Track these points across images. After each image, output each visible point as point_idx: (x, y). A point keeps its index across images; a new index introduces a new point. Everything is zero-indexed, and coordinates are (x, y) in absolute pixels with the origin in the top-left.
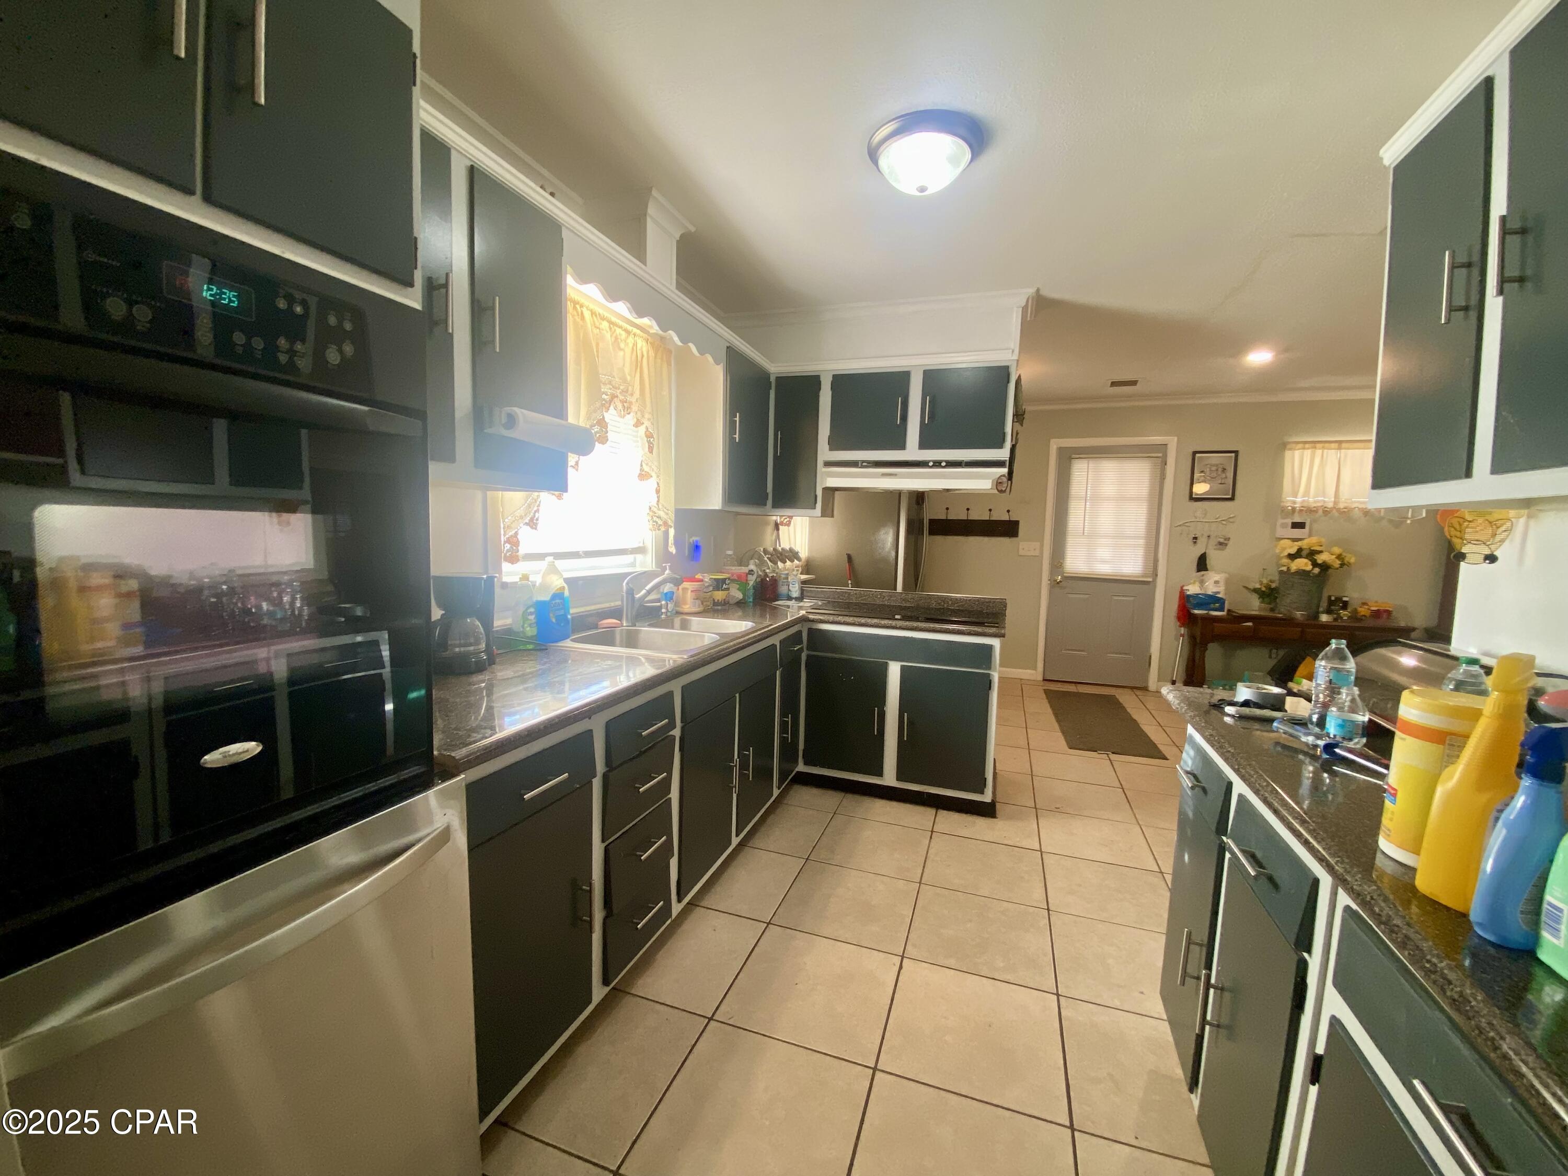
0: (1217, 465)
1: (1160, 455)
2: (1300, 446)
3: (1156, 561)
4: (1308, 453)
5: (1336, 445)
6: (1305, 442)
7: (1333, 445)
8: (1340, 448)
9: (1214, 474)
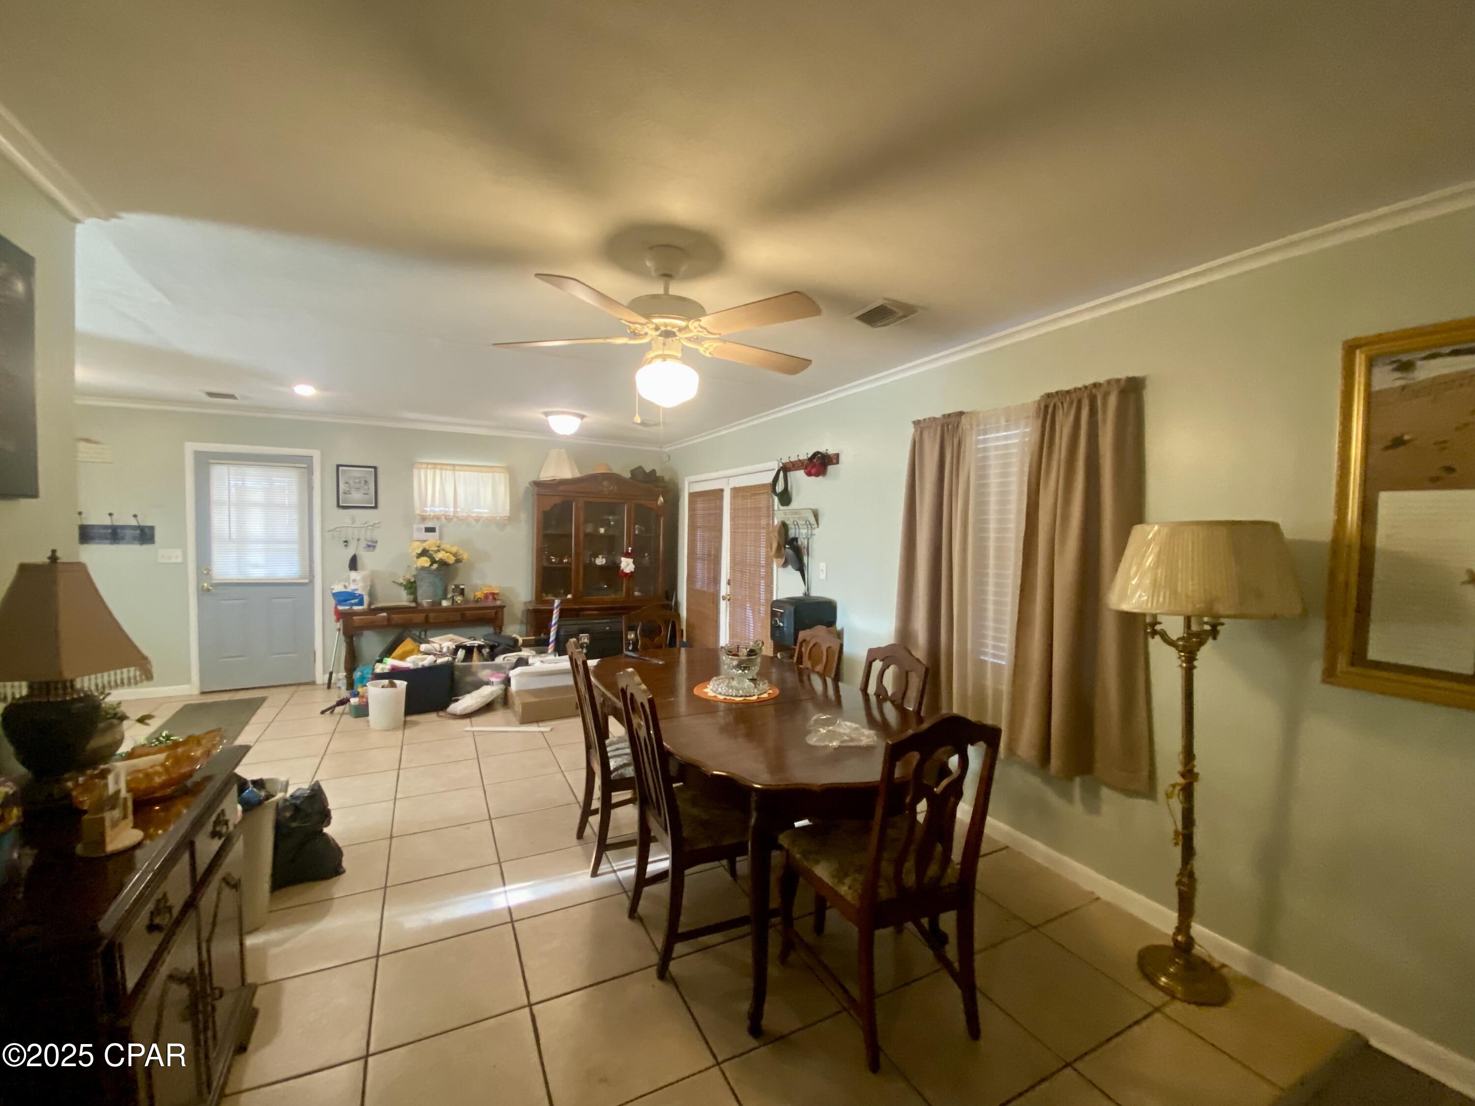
0: (359, 478)
1: (305, 466)
2: (424, 466)
3: (311, 564)
4: (430, 473)
5: (451, 467)
6: (428, 464)
7: (449, 467)
8: (454, 470)
9: (358, 486)
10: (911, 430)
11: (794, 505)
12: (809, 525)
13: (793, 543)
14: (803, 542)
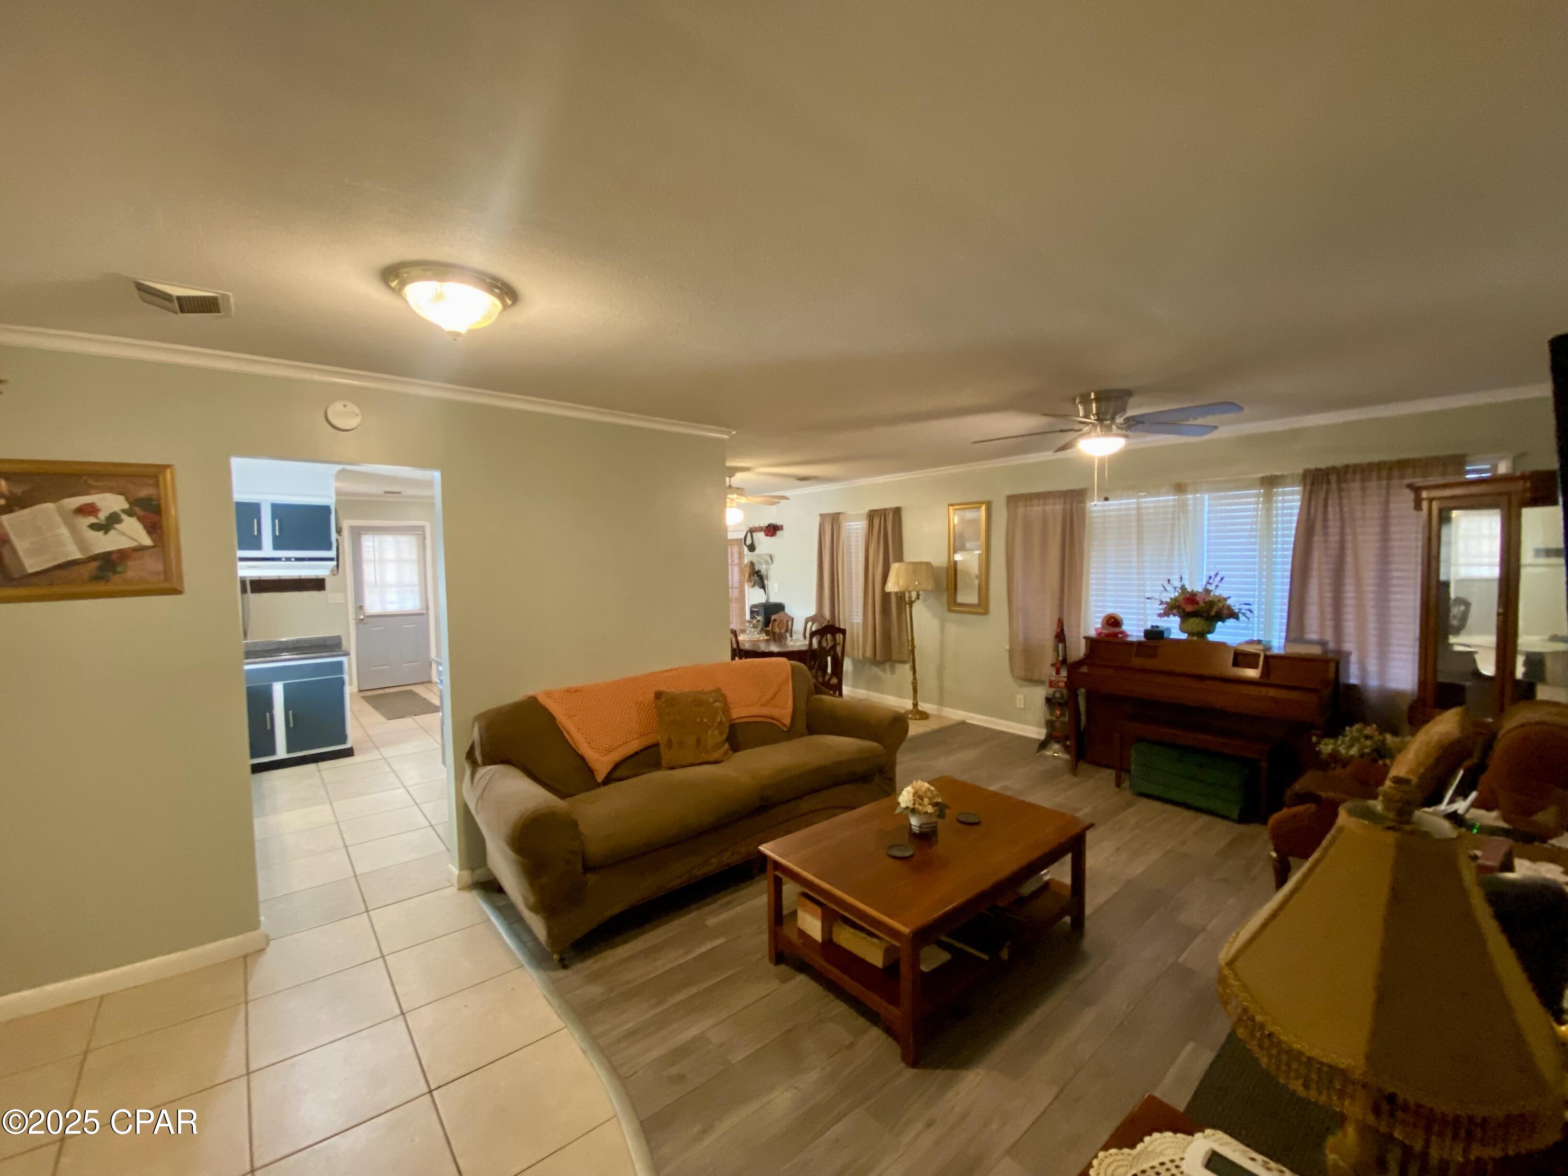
1: (421, 533)
3: (427, 600)
10: (818, 519)
11: (757, 552)
12: (767, 562)
13: (758, 574)
14: (763, 572)
